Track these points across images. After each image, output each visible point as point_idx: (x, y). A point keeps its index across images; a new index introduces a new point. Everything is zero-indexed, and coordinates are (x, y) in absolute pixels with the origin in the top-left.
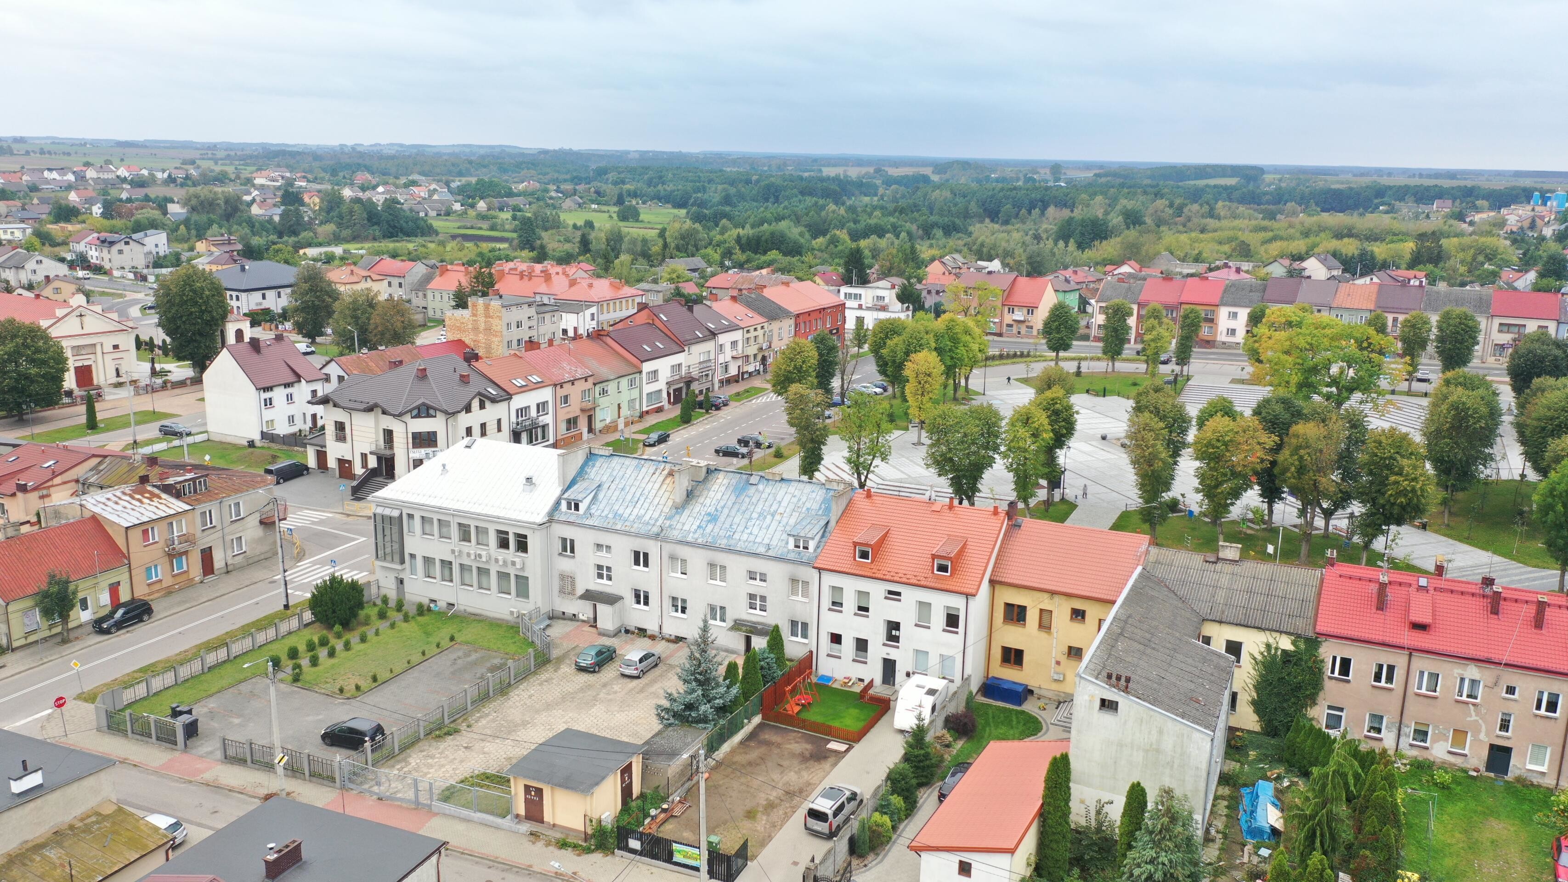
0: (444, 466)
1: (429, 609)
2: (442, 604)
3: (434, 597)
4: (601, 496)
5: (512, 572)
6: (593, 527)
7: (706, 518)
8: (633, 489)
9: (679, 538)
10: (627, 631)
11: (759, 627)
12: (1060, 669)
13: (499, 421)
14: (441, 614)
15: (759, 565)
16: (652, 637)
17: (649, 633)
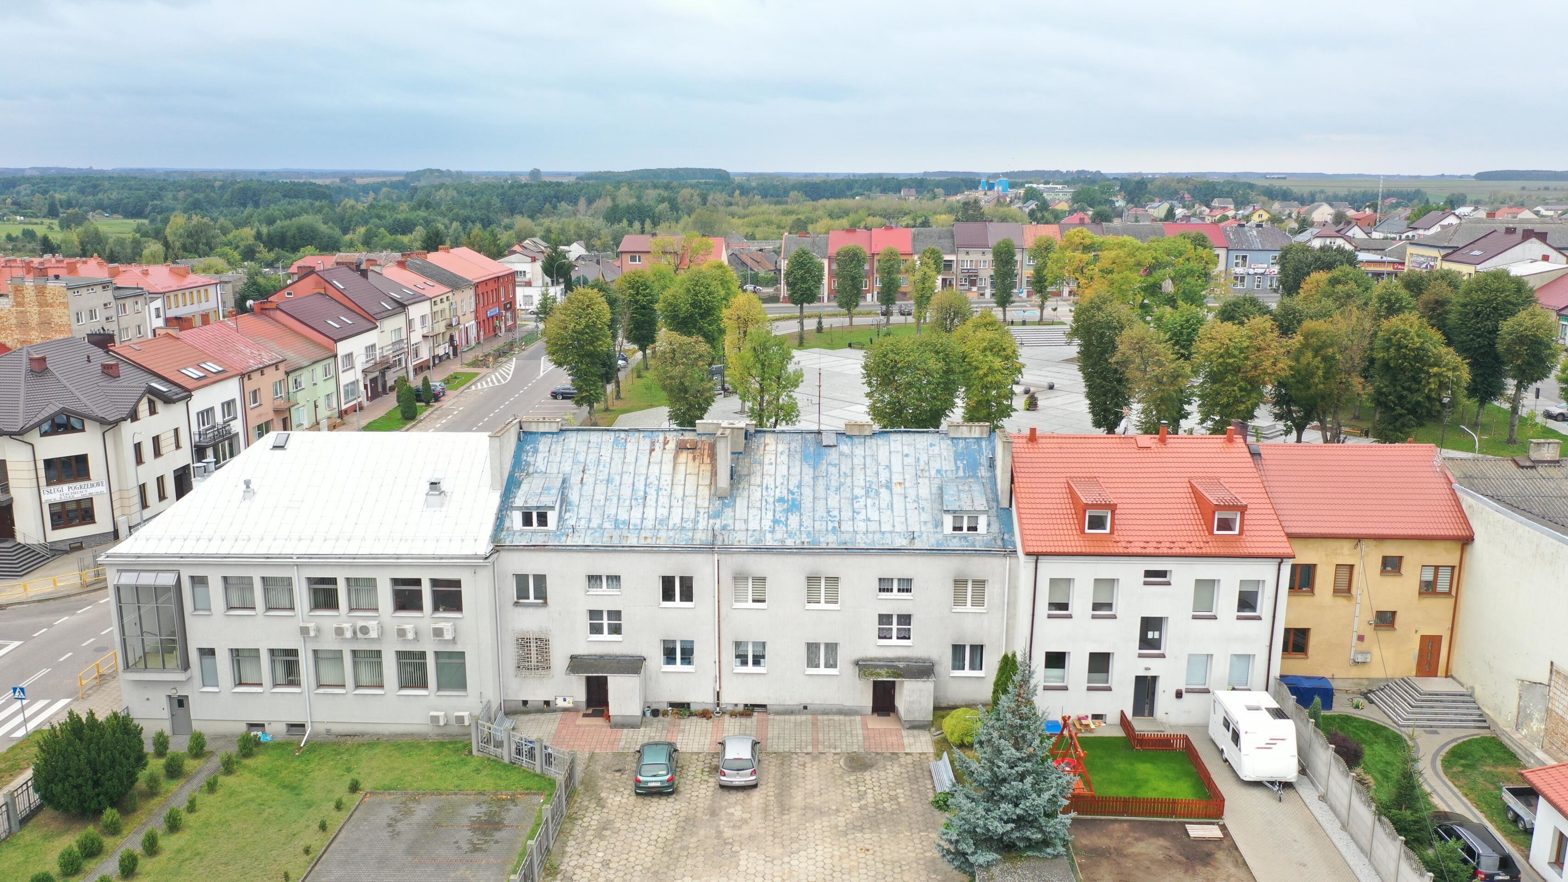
0: (247, 483)
1: (257, 743)
2: (276, 729)
3: (256, 719)
4: (574, 496)
5: (429, 647)
6: (585, 548)
7: (779, 507)
8: (628, 480)
9: (751, 542)
10: (655, 713)
11: (901, 665)
12: (1364, 646)
13: (176, 431)
14: (281, 746)
15: (896, 568)
16: (705, 714)
17: (693, 708)
